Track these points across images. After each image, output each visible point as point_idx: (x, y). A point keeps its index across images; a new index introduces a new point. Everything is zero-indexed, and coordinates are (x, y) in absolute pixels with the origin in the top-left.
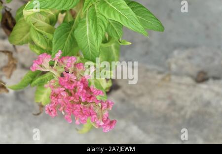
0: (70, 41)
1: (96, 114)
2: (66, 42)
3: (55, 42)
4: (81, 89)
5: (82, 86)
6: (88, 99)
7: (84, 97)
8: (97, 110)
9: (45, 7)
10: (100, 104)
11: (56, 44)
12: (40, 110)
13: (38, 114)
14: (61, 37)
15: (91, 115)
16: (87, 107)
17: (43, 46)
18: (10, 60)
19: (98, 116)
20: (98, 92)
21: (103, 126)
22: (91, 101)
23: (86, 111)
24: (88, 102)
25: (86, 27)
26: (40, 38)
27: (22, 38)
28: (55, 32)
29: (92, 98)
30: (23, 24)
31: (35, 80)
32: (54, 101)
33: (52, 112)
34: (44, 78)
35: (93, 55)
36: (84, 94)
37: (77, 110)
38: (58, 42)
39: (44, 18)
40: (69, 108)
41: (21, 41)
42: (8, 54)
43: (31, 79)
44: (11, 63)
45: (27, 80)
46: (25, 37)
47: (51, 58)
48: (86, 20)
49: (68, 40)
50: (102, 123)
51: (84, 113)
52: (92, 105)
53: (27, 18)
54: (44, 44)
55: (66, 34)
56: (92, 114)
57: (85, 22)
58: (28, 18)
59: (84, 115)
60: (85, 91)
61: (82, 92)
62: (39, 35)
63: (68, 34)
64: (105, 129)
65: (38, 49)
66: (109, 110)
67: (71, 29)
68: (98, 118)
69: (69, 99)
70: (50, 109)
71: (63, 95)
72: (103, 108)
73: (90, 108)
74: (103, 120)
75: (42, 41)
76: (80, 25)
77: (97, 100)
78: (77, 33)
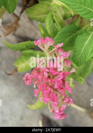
0: (70, 40)
1: (58, 102)
2: (66, 39)
3: (60, 34)
4: (60, 79)
5: (62, 77)
6: (59, 88)
7: (57, 86)
8: (60, 100)
9: (72, 7)
10: (63, 97)
11: (60, 36)
12: (13, 72)
13: (9, 74)
14: (66, 33)
15: (53, 100)
16: (55, 93)
17: (49, 32)
18: (15, 24)
19: (58, 104)
20: (69, 88)
21: (57, 113)
22: (60, 91)
23: (53, 95)
24: (58, 90)
25: (88, 38)
26: (51, 25)
27: (37, 15)
28: (64, 27)
29: (62, 90)
30: (45, 7)
31: (27, 50)
32: (34, 74)
33: (28, 81)
34: (34, 52)
35: (79, 60)
36: (59, 83)
37: (47, 91)
38: (62, 35)
39: (63, 13)
40: (43, 86)
41: (35, 17)
42: (16, 18)
43: (25, 47)
44: (14, 25)
45: (22, 46)
46: (40, 16)
47: (53, 44)
48: (91, 34)
49: (69, 38)
50: (57, 111)
51: (50, 96)
52: (59, 95)
53: (53, 6)
54: (51, 30)
55: (70, 34)
56: (55, 100)
57: (89, 34)
58: (55, 6)
59: (49, 97)
60: (61, 82)
61: (59, 82)
62: (52, 22)
63: (72, 35)
64: (56, 116)
65: (44, 31)
66: (67, 105)
67: (75, 32)
68: (57, 106)
69: (47, 80)
70: (28, 78)
71: (45, 75)
72: (64, 101)
73: (57, 95)
74: (59, 109)
75: (51, 27)
76: (84, 34)
77: (65, 94)
78: (79, 38)
